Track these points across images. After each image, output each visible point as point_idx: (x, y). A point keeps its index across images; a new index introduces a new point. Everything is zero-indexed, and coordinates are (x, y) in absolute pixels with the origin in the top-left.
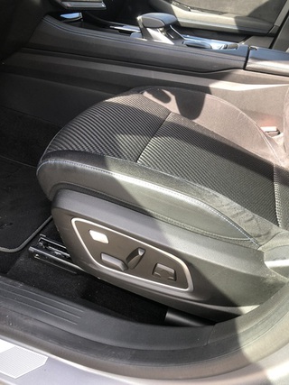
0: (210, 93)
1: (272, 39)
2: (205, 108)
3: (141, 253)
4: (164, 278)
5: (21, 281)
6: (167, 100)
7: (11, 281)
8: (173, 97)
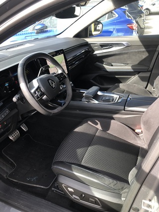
0: (114, 119)
1: (150, 73)
2: (111, 127)
3: (83, 196)
4: (92, 202)
5: (50, 201)
6: (97, 124)
7: (47, 201)
8: (99, 123)
